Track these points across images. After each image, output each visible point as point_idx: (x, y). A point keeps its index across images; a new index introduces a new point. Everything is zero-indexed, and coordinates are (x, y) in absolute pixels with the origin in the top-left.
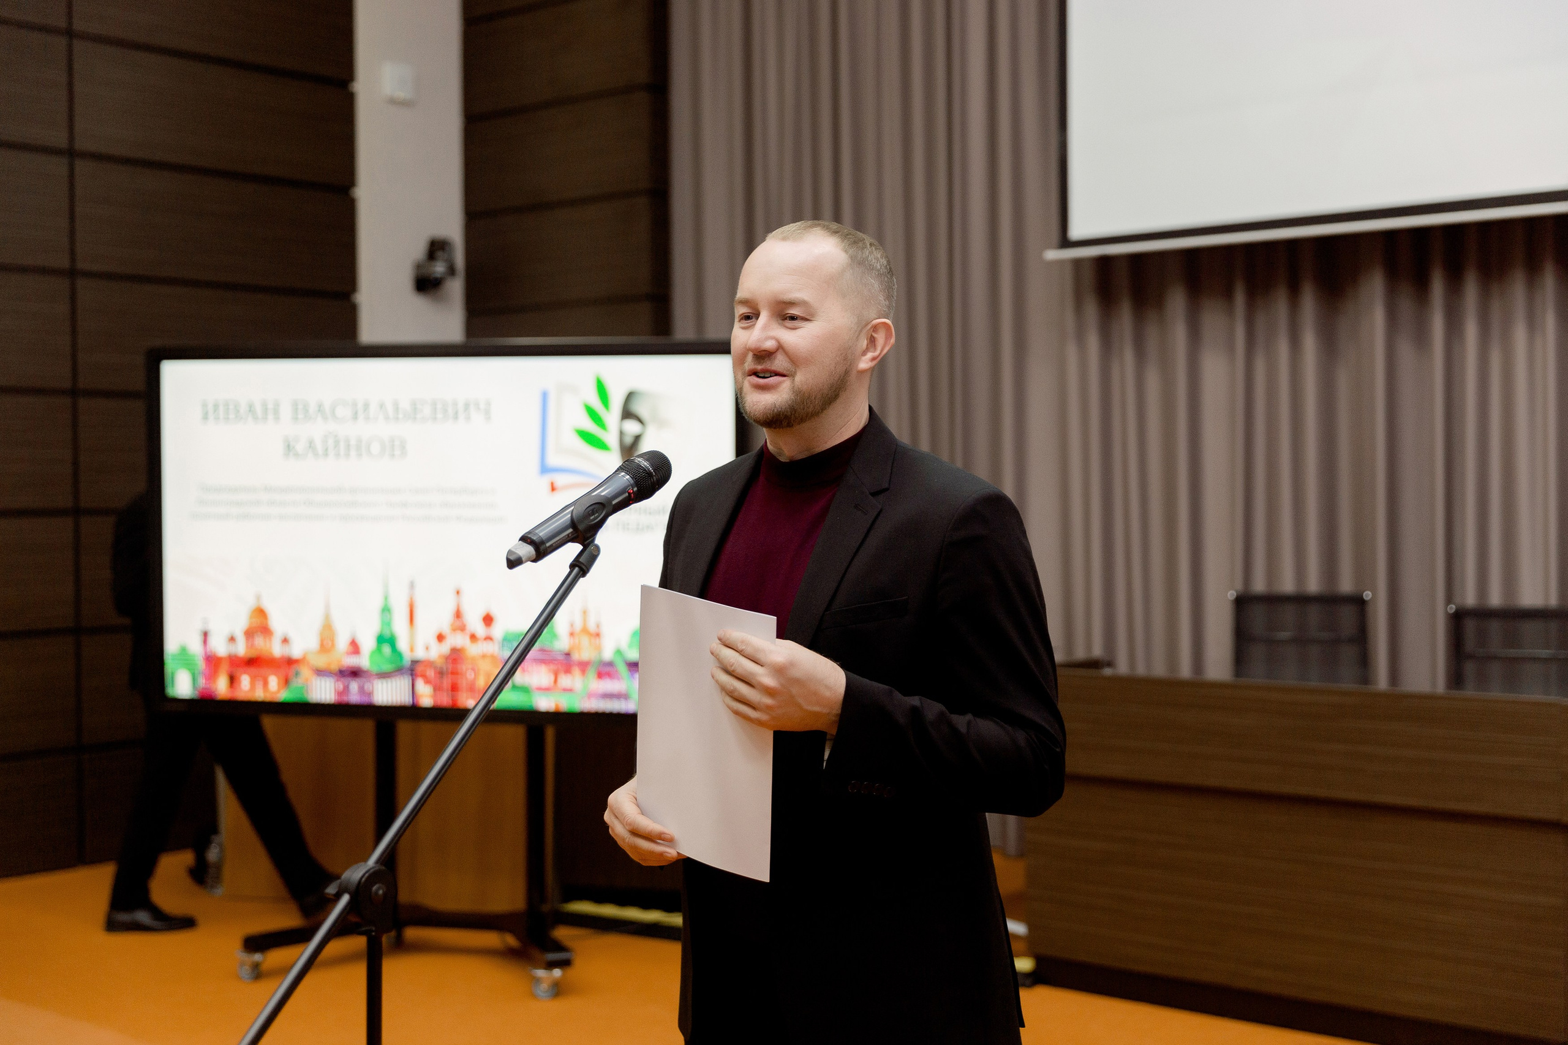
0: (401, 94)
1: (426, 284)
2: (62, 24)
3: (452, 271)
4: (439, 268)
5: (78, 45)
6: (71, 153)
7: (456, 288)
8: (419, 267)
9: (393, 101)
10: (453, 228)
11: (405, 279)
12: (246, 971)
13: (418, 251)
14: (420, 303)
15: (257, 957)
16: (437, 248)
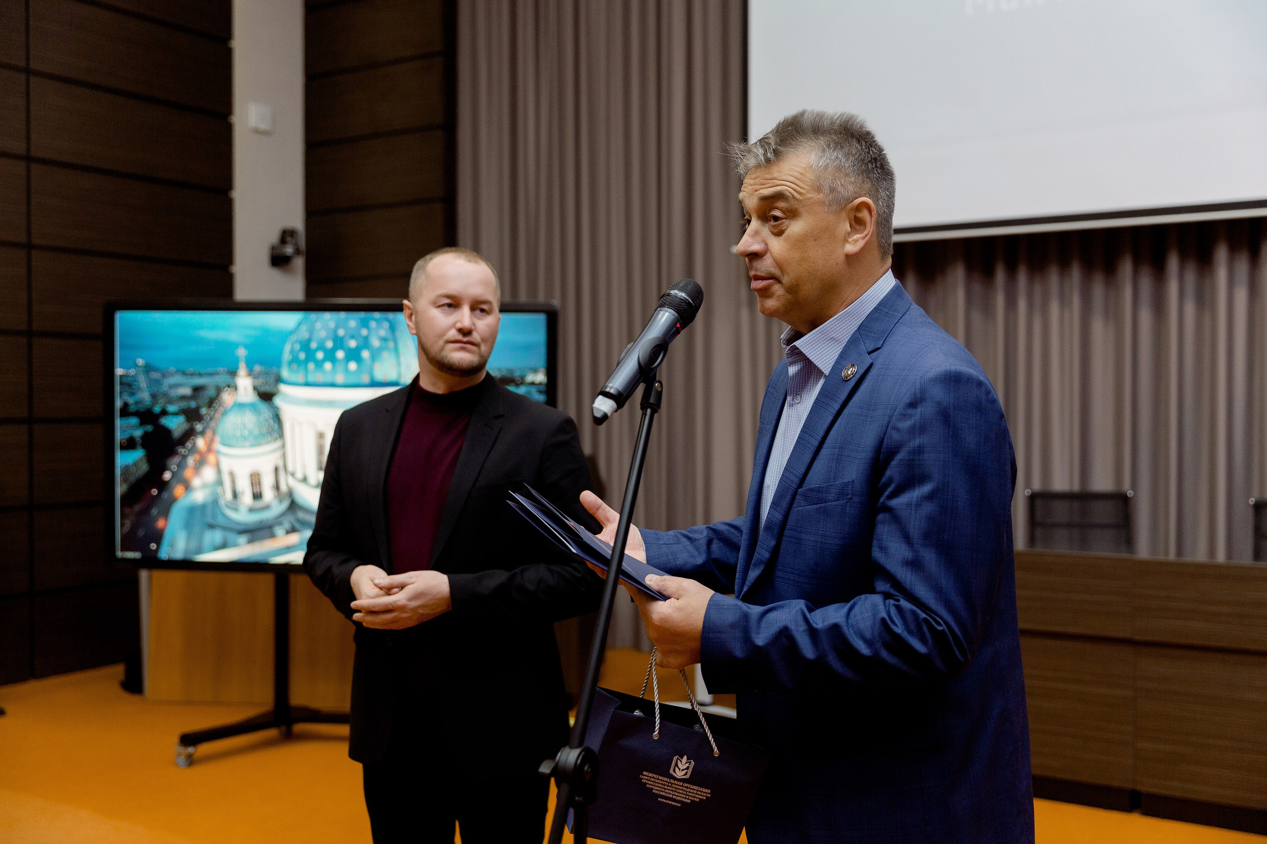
0: (263, 126)
1: (279, 261)
2: (23, 64)
3: (297, 252)
4: (289, 250)
5: (33, 79)
6: (28, 159)
7: (299, 263)
8: (273, 248)
9: (257, 131)
10: (297, 221)
11: (264, 256)
12: (182, 760)
13: (274, 237)
14: (275, 274)
15: (191, 750)
16: (287, 235)
